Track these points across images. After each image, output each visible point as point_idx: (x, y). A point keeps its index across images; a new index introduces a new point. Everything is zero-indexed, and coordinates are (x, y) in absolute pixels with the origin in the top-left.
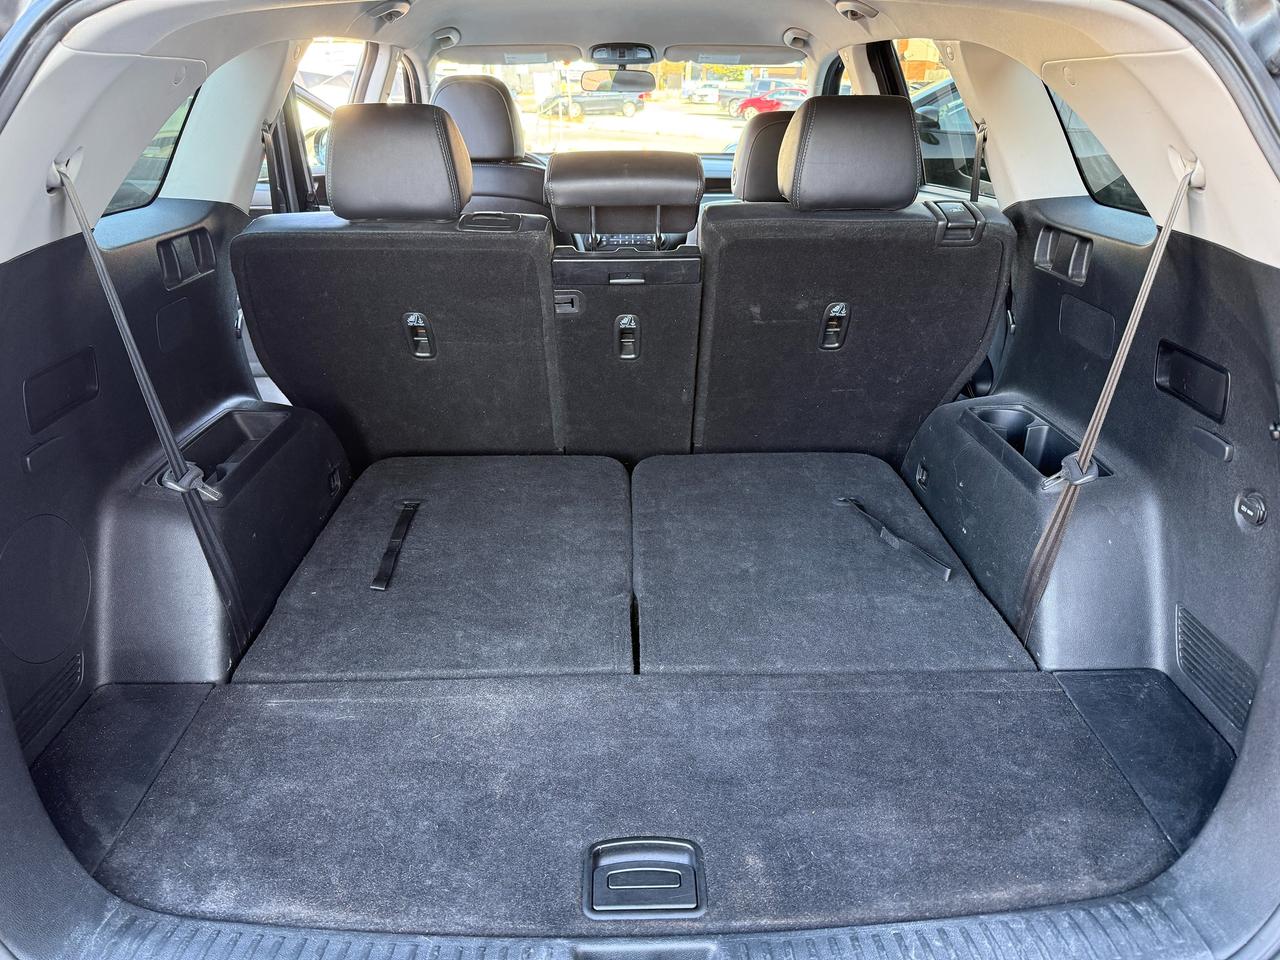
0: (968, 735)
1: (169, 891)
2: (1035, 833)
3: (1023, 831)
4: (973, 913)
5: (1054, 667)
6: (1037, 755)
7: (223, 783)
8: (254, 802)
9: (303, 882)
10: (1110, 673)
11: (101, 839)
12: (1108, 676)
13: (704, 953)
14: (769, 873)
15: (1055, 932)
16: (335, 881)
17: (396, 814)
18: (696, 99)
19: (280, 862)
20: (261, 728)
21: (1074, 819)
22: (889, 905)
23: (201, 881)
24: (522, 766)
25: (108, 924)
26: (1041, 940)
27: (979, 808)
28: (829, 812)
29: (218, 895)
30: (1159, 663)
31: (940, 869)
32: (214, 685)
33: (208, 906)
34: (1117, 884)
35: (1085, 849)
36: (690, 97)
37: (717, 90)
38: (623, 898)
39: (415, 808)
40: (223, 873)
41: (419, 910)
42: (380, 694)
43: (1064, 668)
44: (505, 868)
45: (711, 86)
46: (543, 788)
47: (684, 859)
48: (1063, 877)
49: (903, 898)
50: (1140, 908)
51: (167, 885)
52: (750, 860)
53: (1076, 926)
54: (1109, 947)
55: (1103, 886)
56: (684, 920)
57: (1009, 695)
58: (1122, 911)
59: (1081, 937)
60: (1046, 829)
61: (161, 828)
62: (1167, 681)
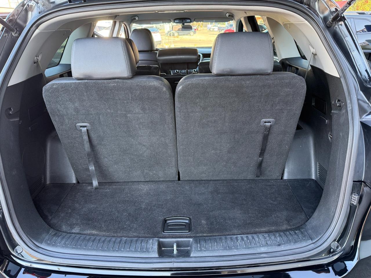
0: (261, 194)
1: (64, 228)
2: (274, 216)
3: (271, 216)
4: (255, 233)
5: (286, 178)
6: (278, 199)
7: (77, 205)
8: (84, 209)
9: (96, 226)
10: (301, 180)
11: (48, 217)
12: (300, 181)
13: (190, 241)
14: (207, 224)
15: (275, 236)
16: (103, 226)
17: (118, 212)
18: (211, 30)
19: (90, 222)
20: (86, 193)
21: (285, 213)
22: (236, 231)
23: (72, 226)
24: (149, 201)
25: (50, 234)
26: (271, 238)
27: (261, 210)
28: (223, 211)
29: (76, 229)
30: (313, 177)
31: (249, 224)
32: (74, 184)
33: (74, 231)
34: (293, 227)
35: (286, 220)
36: (210, 29)
37: (217, 27)
38: (171, 229)
39: (123, 210)
40: (77, 224)
41: (123, 232)
42: (115, 185)
43: (289, 179)
44: (144, 223)
45: (216, 26)
46: (154, 206)
47: (187, 221)
48: (280, 225)
49: (239, 230)
50: (297, 232)
51: (64, 227)
52: (203, 221)
53: (280, 236)
54: (287, 240)
55: (289, 227)
56: (185, 234)
57: (273, 185)
58: (292, 232)
59: (281, 238)
60: (277, 215)
61: (62, 215)
62: (315, 181)
